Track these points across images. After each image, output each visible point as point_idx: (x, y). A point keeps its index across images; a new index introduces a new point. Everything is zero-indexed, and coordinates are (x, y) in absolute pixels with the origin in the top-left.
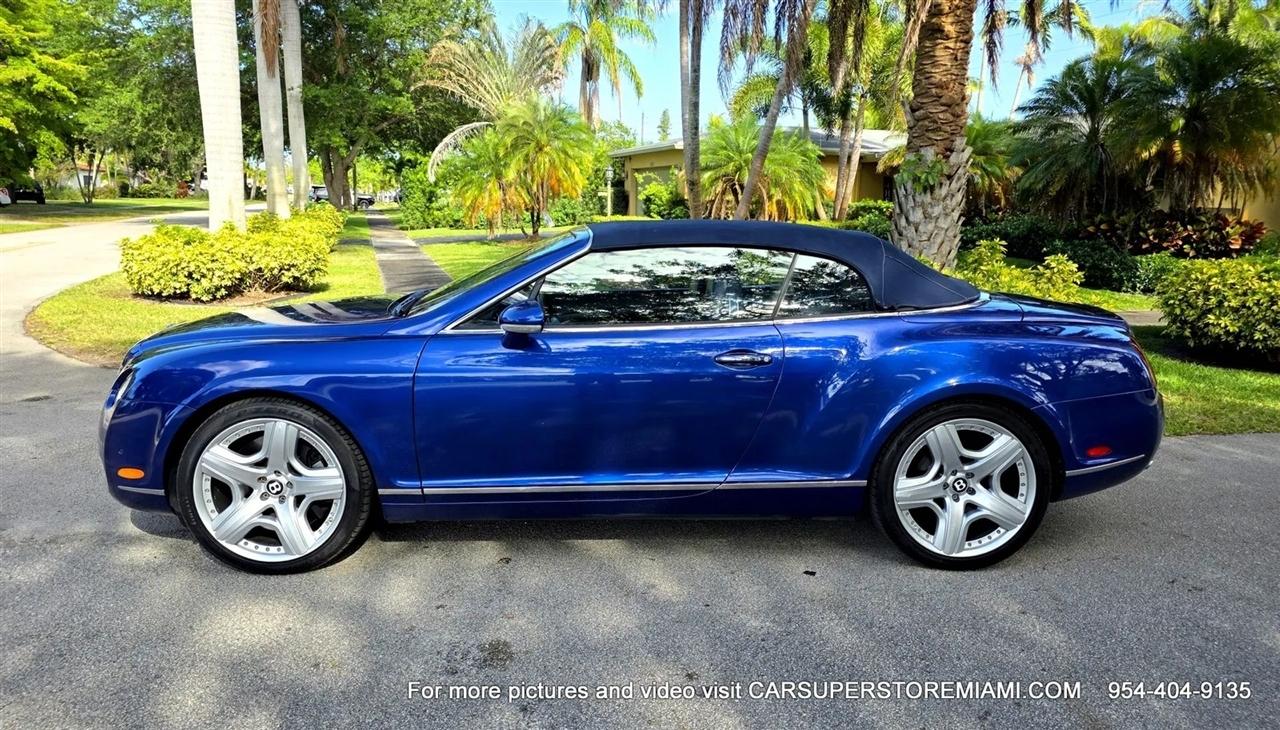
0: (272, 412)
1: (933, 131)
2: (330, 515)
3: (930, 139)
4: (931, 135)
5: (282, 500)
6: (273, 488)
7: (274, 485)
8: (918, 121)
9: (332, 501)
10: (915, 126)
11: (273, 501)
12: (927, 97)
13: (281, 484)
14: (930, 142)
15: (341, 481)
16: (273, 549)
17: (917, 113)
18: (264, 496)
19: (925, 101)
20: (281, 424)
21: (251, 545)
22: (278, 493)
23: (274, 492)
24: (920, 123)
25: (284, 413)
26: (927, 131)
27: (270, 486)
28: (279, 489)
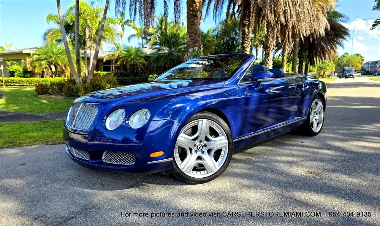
0: (202, 116)
1: (196, 43)
2: (221, 155)
3: (195, 45)
4: (196, 44)
5: (203, 152)
6: (199, 148)
7: (200, 147)
8: (191, 40)
9: (221, 149)
10: (190, 41)
11: (199, 153)
12: (193, 33)
13: (202, 145)
14: (195, 46)
15: (227, 141)
16: (202, 172)
17: (191, 38)
18: (196, 152)
19: (193, 34)
20: (205, 121)
21: (194, 172)
22: (201, 149)
23: (200, 149)
24: (192, 40)
25: (206, 116)
26: (194, 42)
27: (199, 147)
28: (202, 148)
